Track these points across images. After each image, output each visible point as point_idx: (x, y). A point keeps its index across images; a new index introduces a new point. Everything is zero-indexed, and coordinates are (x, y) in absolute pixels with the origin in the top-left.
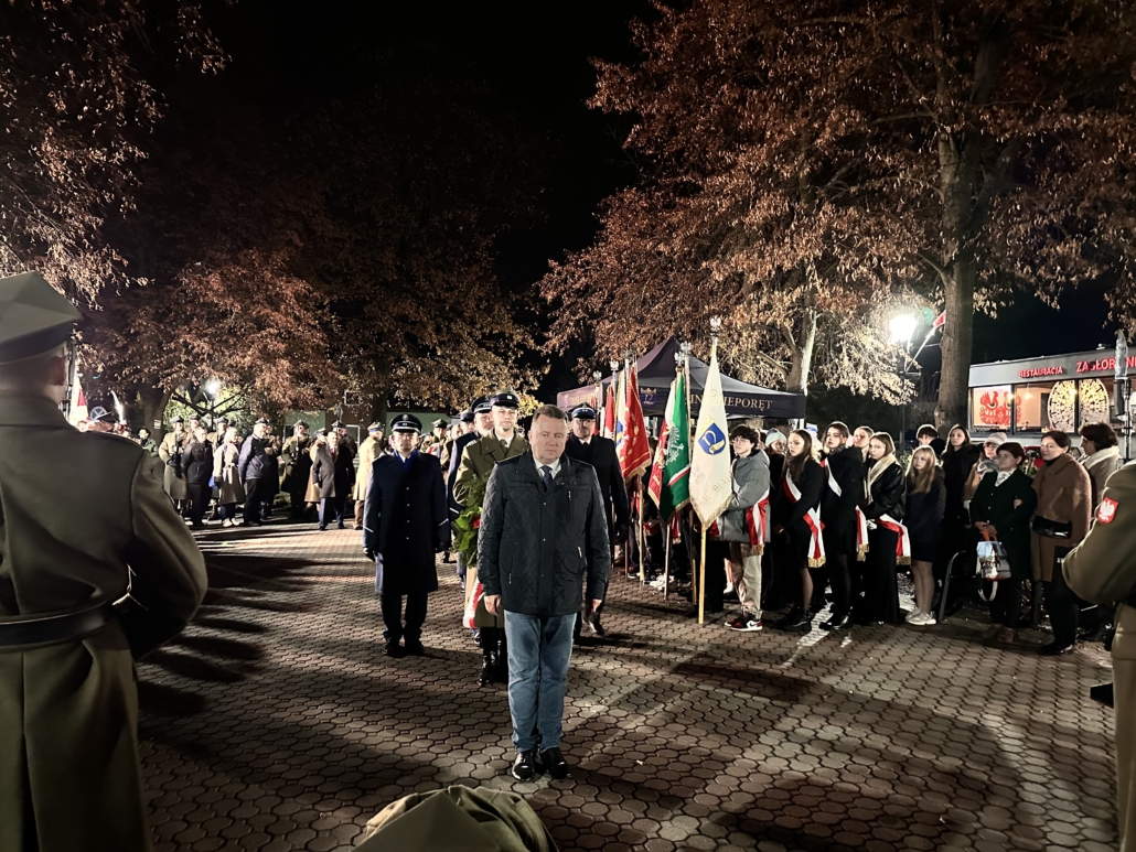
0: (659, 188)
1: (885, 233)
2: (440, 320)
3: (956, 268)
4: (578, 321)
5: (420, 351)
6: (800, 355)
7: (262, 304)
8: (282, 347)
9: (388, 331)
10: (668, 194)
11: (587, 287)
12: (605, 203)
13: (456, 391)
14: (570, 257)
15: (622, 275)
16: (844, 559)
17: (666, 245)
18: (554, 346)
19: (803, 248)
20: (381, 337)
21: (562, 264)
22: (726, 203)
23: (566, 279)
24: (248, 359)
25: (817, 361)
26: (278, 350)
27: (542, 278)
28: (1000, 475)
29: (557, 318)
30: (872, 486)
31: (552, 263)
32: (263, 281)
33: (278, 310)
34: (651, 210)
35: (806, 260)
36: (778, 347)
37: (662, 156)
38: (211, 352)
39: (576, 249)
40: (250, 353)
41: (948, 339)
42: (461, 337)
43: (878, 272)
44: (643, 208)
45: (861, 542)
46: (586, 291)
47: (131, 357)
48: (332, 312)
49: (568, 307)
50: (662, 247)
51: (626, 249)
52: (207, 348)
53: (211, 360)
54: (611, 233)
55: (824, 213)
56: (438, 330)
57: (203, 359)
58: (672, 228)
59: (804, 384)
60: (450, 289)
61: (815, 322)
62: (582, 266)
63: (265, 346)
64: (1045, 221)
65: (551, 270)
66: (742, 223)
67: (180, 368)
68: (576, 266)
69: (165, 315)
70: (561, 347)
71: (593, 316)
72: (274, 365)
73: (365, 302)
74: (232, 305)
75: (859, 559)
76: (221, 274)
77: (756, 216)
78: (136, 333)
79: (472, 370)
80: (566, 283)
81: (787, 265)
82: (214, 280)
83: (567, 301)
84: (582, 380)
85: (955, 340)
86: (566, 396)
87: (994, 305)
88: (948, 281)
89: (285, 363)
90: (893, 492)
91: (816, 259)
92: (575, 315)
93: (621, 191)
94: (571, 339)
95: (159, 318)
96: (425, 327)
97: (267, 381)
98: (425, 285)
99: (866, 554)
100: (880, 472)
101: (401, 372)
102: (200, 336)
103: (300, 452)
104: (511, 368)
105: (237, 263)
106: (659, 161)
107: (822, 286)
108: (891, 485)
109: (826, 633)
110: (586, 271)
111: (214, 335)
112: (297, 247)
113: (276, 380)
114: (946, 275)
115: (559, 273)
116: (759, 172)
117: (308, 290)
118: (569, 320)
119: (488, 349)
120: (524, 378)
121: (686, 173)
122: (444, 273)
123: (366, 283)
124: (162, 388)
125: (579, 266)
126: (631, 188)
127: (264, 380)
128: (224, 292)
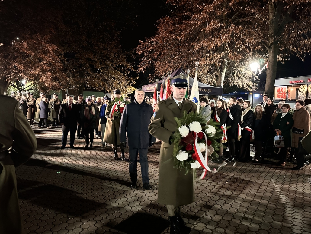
0: (177, 17)
1: (250, 35)
2: (102, 60)
3: (272, 47)
4: (149, 62)
5: (95, 70)
6: (221, 75)
7: (41, 53)
8: (48, 68)
9: (84, 63)
10: (180, 19)
11: (152, 50)
12: (159, 21)
13: (107, 84)
14: (147, 40)
15: (164, 46)
16: (233, 140)
17: (179, 37)
18: (141, 70)
19: (225, 39)
20: (81, 65)
21: (144, 42)
22: (199, 23)
23: (145, 47)
24: (37, 72)
25: (226, 77)
26: (47, 69)
27: (137, 47)
28: (283, 114)
29: (142, 60)
30: (243, 117)
31: (141, 41)
32: (41, 45)
33: (46, 55)
34: (174, 24)
35: (225, 43)
36: (214, 72)
37: (178, 6)
38: (24, 69)
39: (149, 37)
40: (37, 70)
41: (269, 70)
42: (109, 66)
43: (248, 47)
44: (171, 23)
45: (239, 135)
46: (152, 52)
48: (64, 56)
49: (146, 57)
50: (178, 37)
51: (166, 37)
53: (24, 72)
54: (160, 32)
55: (232, 27)
56: (101, 64)
57: (21, 72)
58: (181, 31)
59: (222, 84)
60: (105, 49)
61: (226, 64)
62: (151, 43)
63: (42, 68)
64: (302, 32)
65: (140, 44)
66: (204, 30)
67: (13, 75)
69: (7, 56)
70: (143, 70)
71: (154, 60)
72: (46, 74)
74: (31, 53)
75: (238, 140)
76: (27, 42)
77: (209, 28)
79: (112, 77)
80: (145, 48)
81: (219, 45)
82: (25, 44)
83: (146, 55)
84: (150, 82)
85: (271, 71)
86: (145, 87)
87: (284, 60)
88: (270, 51)
89: (50, 74)
90: (250, 119)
91: (228, 42)
92: (148, 60)
93: (164, 17)
94: (147, 67)
95: (5, 57)
96: (96, 62)
97: (44, 80)
98: (96, 48)
99: (240, 138)
100: (246, 113)
101: (89, 78)
102: (20, 64)
103: (55, 104)
104: (126, 77)
105: (32, 39)
106: (177, 7)
107: (230, 52)
108: (250, 117)
109: (227, 163)
110: (152, 44)
111: (25, 64)
112: (53, 33)
113: (46, 79)
114: (269, 49)
115: (143, 45)
116: (210, 13)
117: (57, 49)
118: (146, 61)
119: (118, 70)
120: (130, 81)
121: (186, 12)
122: (103, 44)
123: (76, 46)
124: (7, 82)
125: (150, 43)
126: (168, 16)
127: (42, 79)
128: (28, 48)
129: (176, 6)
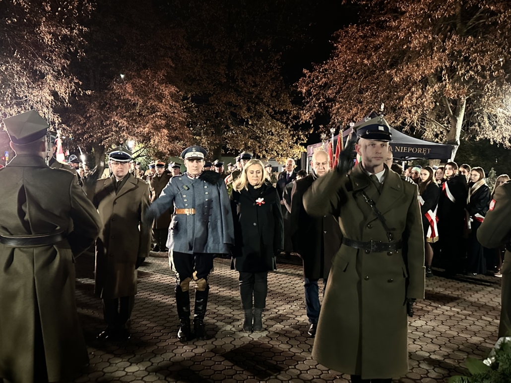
0: (368, 24)
2: (250, 104)
4: (320, 104)
5: (242, 122)
6: (456, 121)
7: (153, 99)
8: (164, 122)
9: (222, 111)
11: (326, 84)
12: (337, 34)
13: (258, 144)
14: (316, 67)
15: (346, 77)
17: (368, 59)
20: (217, 115)
21: (311, 72)
23: (313, 80)
24: (146, 129)
26: (162, 124)
27: (299, 81)
29: (308, 103)
30: (471, 197)
31: (305, 71)
32: (153, 87)
33: (161, 102)
34: (364, 37)
37: (371, 5)
38: (128, 126)
39: (320, 62)
40: (147, 126)
42: (262, 113)
46: (326, 86)
47: (88, 129)
48: (192, 101)
49: (314, 96)
51: (349, 61)
52: (126, 123)
53: (128, 130)
54: (340, 52)
56: (249, 110)
57: (124, 129)
58: (376, 48)
59: (458, 139)
60: (256, 86)
62: (323, 72)
63: (155, 122)
65: (304, 75)
68: (319, 72)
69: (104, 106)
70: (310, 118)
72: (160, 132)
73: (210, 95)
74: (138, 100)
76: (132, 83)
78: (90, 116)
79: (269, 132)
80: (313, 82)
82: (129, 88)
83: (314, 93)
86: (312, 147)
89: (165, 131)
92: (318, 100)
93: (347, 27)
94: (316, 114)
95: (101, 108)
96: (241, 109)
97: (156, 141)
98: (241, 84)
102: (122, 117)
104: (290, 131)
105: (140, 77)
106: (369, 8)
110: (325, 75)
111: (130, 117)
112: (171, 66)
113: (160, 141)
115: (309, 77)
117: (177, 91)
118: (315, 103)
119: (277, 120)
120: (298, 136)
121: (384, 15)
122: (253, 77)
123: (209, 84)
124: (104, 145)
125: (321, 72)
126: (353, 25)
127: (154, 140)
128: (134, 93)
129: (366, 5)
